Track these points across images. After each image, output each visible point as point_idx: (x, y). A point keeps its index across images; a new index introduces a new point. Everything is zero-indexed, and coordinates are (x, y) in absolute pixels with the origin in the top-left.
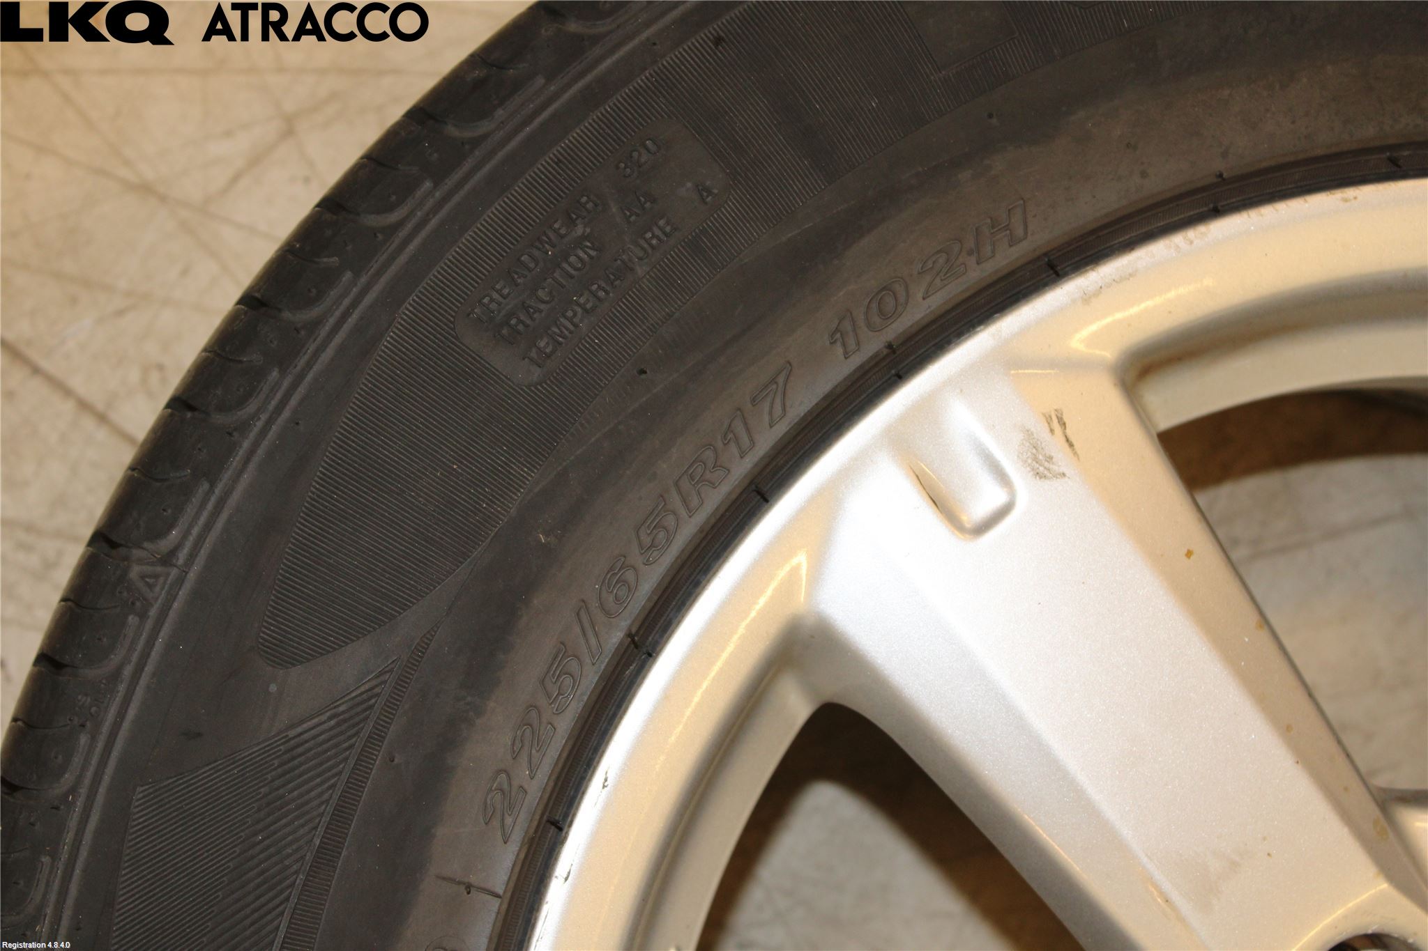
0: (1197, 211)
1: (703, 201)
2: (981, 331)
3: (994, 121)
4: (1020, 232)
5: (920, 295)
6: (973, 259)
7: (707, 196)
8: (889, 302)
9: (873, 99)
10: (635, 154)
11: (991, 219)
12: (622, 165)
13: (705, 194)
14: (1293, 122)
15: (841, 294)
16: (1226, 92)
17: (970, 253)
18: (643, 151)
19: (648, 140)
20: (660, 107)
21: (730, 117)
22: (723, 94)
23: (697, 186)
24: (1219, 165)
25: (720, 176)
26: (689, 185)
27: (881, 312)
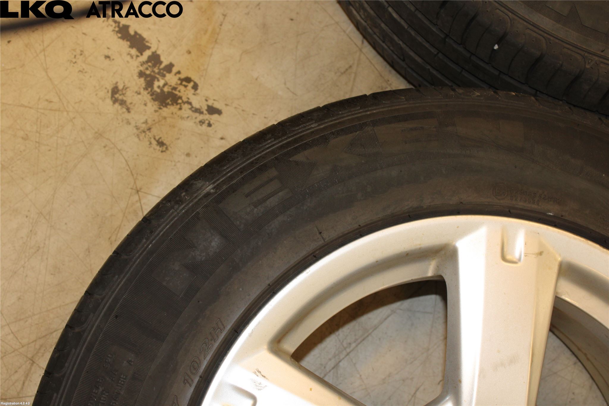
0: (270, 295)
1: (131, 365)
2: (225, 358)
3: (201, 302)
4: (222, 327)
5: (203, 359)
6: (213, 341)
7: (131, 363)
8: (196, 365)
9: (164, 313)
10: (107, 360)
11: (213, 328)
12: (105, 365)
13: (130, 362)
14: (282, 261)
15: (181, 369)
16: (260, 262)
17: (211, 340)
18: (109, 358)
19: (109, 354)
20: (108, 343)
21: (128, 337)
22: (124, 332)
23: (127, 361)
24: (268, 282)
25: (132, 355)
26: (125, 362)
27: (195, 369)
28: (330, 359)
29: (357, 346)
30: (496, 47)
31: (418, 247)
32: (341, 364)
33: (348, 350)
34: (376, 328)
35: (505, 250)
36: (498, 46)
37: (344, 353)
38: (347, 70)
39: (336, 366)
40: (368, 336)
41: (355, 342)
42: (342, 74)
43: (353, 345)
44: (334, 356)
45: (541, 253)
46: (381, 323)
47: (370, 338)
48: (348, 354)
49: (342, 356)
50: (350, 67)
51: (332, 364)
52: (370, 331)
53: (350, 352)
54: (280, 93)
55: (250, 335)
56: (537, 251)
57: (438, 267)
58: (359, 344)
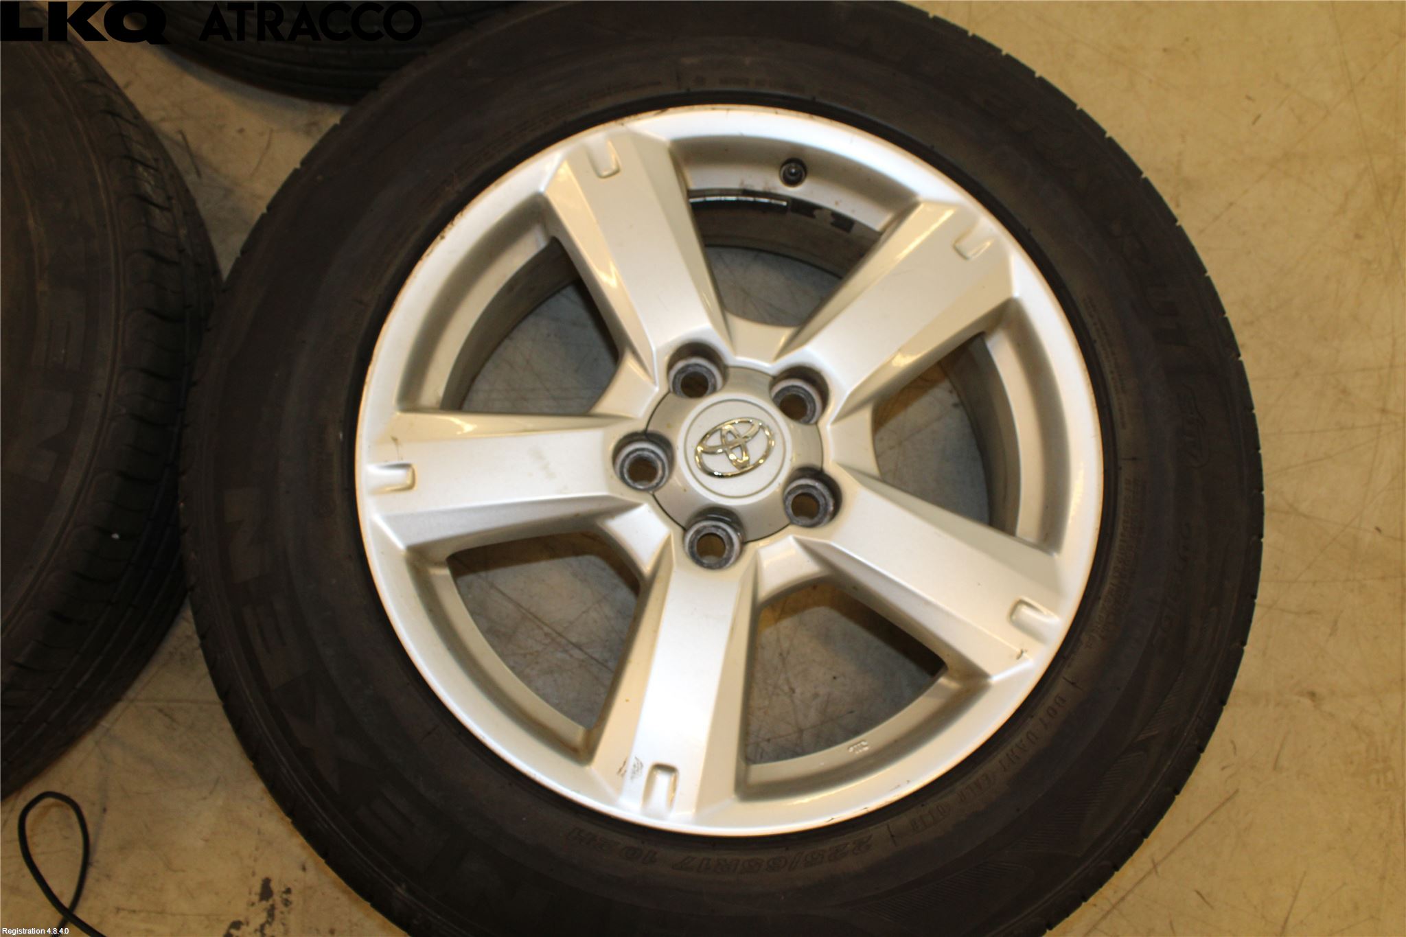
28: (571, 656)
29: (546, 625)
30: (116, 536)
31: (418, 599)
32: (574, 640)
33: (554, 635)
34: (518, 605)
35: (399, 487)
36: (114, 533)
37: (559, 639)
38: (166, 715)
39: (578, 646)
40: (531, 613)
41: (542, 629)
42: (173, 720)
43: (546, 629)
44: (566, 651)
45: (395, 440)
46: (510, 599)
47: (533, 610)
48: (560, 634)
49: (563, 641)
50: (161, 711)
51: (577, 653)
52: (524, 611)
53: (557, 633)
54: (220, 802)
55: (578, 792)
56: (392, 446)
57: (438, 564)
58: (543, 623)
